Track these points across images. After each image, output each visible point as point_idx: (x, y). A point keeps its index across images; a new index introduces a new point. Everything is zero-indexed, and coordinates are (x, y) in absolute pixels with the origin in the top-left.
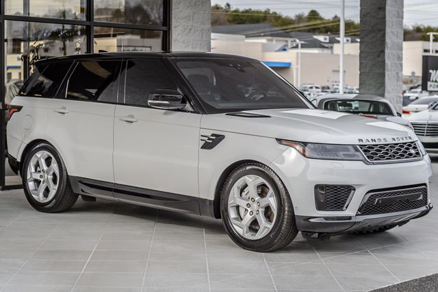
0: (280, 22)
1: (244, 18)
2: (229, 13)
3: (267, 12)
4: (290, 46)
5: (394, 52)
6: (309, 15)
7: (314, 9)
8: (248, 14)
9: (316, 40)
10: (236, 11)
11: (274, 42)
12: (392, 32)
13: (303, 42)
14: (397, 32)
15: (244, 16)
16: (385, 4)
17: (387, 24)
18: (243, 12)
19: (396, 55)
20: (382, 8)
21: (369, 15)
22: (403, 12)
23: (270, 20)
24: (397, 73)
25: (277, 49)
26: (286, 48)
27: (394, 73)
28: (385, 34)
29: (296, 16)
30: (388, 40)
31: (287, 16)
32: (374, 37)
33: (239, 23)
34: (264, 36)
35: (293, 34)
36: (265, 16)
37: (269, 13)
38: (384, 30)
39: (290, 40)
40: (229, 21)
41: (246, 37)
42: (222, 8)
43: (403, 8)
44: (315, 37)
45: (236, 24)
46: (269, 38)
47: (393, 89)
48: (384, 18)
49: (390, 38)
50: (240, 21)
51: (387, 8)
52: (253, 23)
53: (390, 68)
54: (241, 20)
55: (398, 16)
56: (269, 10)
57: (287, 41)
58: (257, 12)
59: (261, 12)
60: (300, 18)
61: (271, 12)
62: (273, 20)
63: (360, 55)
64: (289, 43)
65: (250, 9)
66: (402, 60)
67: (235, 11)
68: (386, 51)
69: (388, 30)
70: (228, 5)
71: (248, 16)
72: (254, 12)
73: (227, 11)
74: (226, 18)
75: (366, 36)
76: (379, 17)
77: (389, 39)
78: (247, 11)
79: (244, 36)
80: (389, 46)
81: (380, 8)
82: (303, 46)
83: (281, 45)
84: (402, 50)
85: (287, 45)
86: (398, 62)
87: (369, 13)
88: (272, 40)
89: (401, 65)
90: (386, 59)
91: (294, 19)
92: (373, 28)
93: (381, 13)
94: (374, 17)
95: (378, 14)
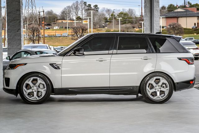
32: (14, 23)
48: (20, 14)
81: (17, 10)
87: (11, 12)
92: (14, 18)
93: (18, 12)
94: (14, 14)
95: (16, 13)
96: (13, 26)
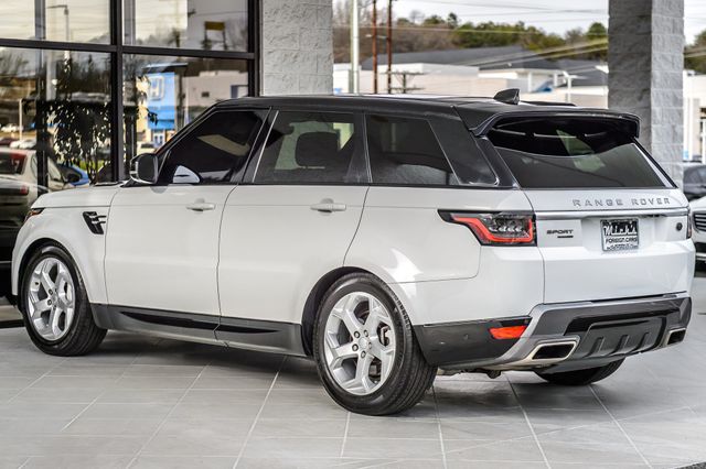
0: (540, 43)
1: (479, 38)
2: (455, 29)
3: (520, 27)
4: (556, 84)
5: (668, 91)
6: (590, 31)
7: (598, 21)
8: (487, 31)
9: (600, 71)
10: (468, 26)
11: (530, 78)
12: (664, 57)
13: (575, 77)
14: (673, 57)
15: (480, 34)
16: (651, 8)
17: (654, 42)
18: (478, 28)
19: (670, 95)
20: (645, 16)
21: (623, 29)
22: (683, 22)
23: (525, 40)
24: (673, 127)
25: (535, 88)
26: (550, 87)
27: (667, 126)
28: (649, 60)
29: (569, 33)
30: (656, 71)
31: (553, 34)
32: (631, 66)
33: (472, 47)
34: (514, 66)
35: (562, 62)
36: (516, 35)
37: (523, 30)
38: (649, 53)
39: (556, 73)
40: (456, 44)
41: (481, 69)
42: (443, 21)
43: (682, 15)
44: (599, 67)
45: (467, 47)
46: (522, 70)
47: (665, 155)
48: (649, 33)
49: (660, 66)
50: (472, 43)
51: (653, 15)
52: (496, 46)
53: (659, 117)
54: (476, 41)
55: (674, 28)
56: (522, 24)
57: (551, 76)
58: (503, 27)
59: (509, 28)
60: (574, 36)
61: (526, 26)
62: (529, 41)
63: (609, 97)
64: (556, 78)
65: (491, 23)
66: (681, 105)
67: (464, 27)
68: (653, 90)
69: (656, 53)
70: (453, 16)
71: (488, 34)
72: (497, 27)
73: (452, 27)
74: (449, 39)
75: (619, 64)
76: (640, 31)
77: (658, 70)
78: (486, 26)
79: (477, 69)
80: (657, 80)
81: (642, 17)
82: (575, 84)
83: (541, 82)
84: (681, 87)
85: (551, 83)
86: (674, 108)
87: (623, 25)
88: (525, 74)
89: (681, 113)
90: (653, 103)
91: (564, 38)
92: (630, 50)
93: (643, 24)
94: (631, 32)
95: (639, 27)
96: (627, 77)
